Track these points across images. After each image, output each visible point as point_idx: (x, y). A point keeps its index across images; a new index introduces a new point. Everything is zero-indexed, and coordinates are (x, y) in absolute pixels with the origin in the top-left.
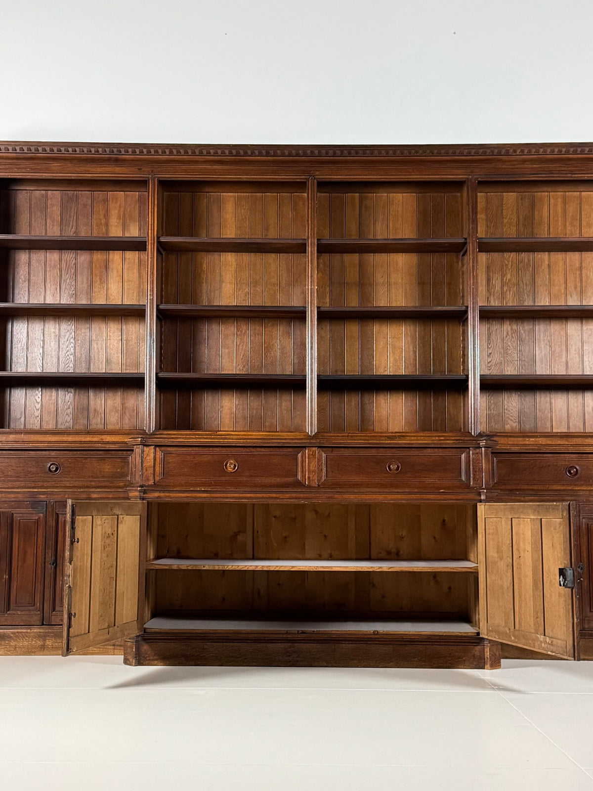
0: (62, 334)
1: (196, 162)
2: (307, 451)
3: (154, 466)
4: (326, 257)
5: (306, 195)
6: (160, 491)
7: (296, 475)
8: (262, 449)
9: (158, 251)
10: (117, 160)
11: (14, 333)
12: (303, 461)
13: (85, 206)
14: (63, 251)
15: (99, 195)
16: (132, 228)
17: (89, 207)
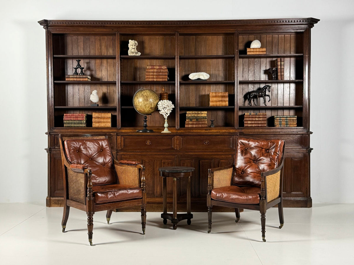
0: (86, 90)
1: (134, 27)
2: (175, 137)
3: (121, 143)
4: (183, 61)
5: (175, 37)
6: (123, 152)
7: (172, 146)
8: (160, 137)
9: (120, 60)
10: (104, 27)
11: (68, 90)
12: (174, 141)
13: (92, 42)
14: (85, 59)
15: (98, 37)
16: (110, 50)
17: (94, 42)
